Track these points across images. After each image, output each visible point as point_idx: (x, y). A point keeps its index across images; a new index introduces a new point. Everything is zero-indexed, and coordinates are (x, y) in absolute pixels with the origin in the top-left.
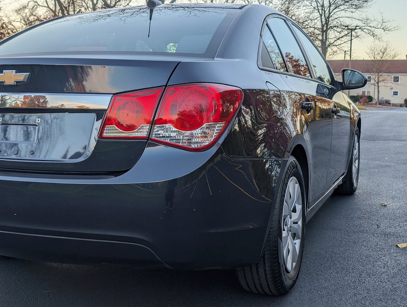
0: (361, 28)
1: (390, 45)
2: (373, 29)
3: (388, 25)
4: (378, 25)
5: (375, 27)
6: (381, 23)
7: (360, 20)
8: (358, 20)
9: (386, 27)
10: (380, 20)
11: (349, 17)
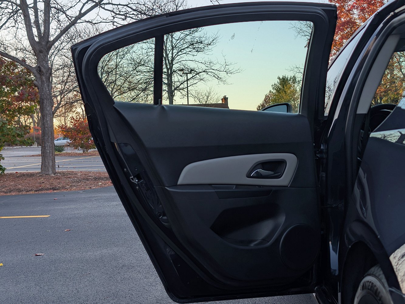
0: (205, 71)
2: (216, 72)
3: (230, 68)
4: (221, 68)
5: (218, 70)
6: (224, 66)
7: (203, 63)
8: (201, 63)
9: (229, 70)
10: (223, 63)
11: (192, 61)
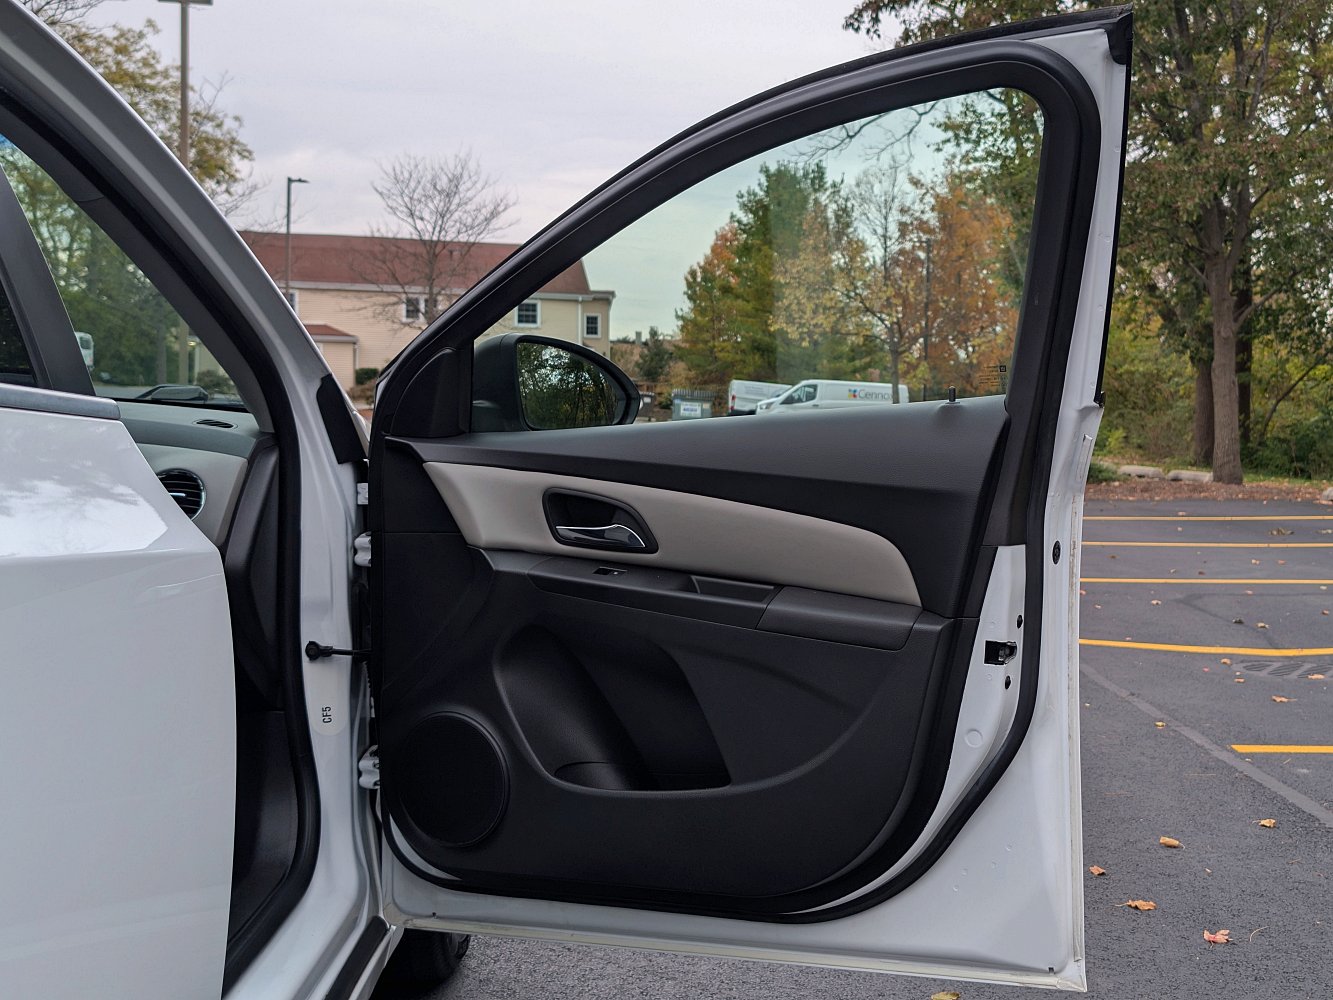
1: (472, 165)
